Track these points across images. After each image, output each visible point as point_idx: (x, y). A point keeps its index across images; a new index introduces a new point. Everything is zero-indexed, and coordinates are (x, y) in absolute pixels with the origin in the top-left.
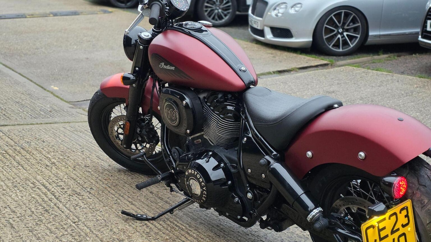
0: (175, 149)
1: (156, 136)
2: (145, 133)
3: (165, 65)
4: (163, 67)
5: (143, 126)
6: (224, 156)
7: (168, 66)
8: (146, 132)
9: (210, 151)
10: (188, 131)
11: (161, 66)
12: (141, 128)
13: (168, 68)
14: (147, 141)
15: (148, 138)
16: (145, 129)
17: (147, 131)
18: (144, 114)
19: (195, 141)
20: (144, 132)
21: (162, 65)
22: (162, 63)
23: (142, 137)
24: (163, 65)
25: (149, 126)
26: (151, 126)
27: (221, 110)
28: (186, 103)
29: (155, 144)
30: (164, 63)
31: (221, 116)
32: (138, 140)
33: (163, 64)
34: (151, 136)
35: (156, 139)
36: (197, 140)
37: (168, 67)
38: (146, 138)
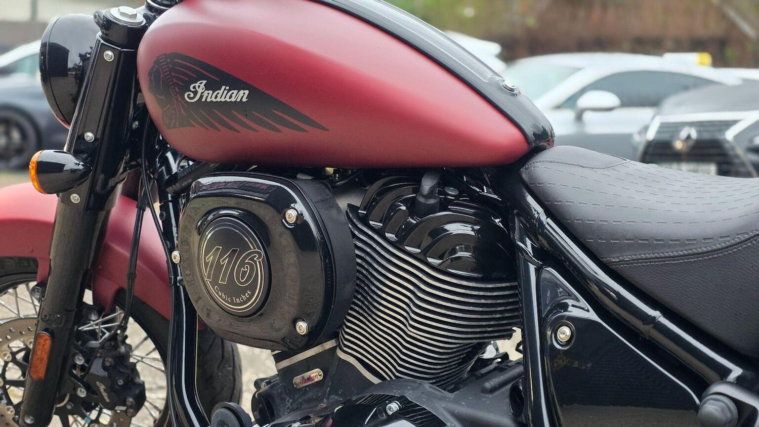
0: (224, 410)
1: (135, 384)
2: (102, 373)
3: (207, 87)
4: (201, 97)
5: (93, 350)
6: (446, 414)
7: (221, 92)
8: (105, 368)
9: (391, 399)
10: (302, 327)
11: (192, 95)
12: (90, 356)
13: (223, 100)
14: (108, 400)
15: (111, 389)
16: (101, 361)
17: (108, 364)
18: (100, 307)
19: (297, 379)
20: (97, 368)
21: (195, 93)
22: (198, 84)
23: (88, 388)
24: (200, 91)
25: (116, 347)
26: (123, 349)
27: (427, 241)
28: (300, 216)
29: (131, 411)
30: (205, 82)
31: (430, 260)
32: (74, 398)
33: (202, 86)
34: (121, 382)
35: (137, 391)
36: (306, 375)
37: (223, 95)
38: (102, 388)
